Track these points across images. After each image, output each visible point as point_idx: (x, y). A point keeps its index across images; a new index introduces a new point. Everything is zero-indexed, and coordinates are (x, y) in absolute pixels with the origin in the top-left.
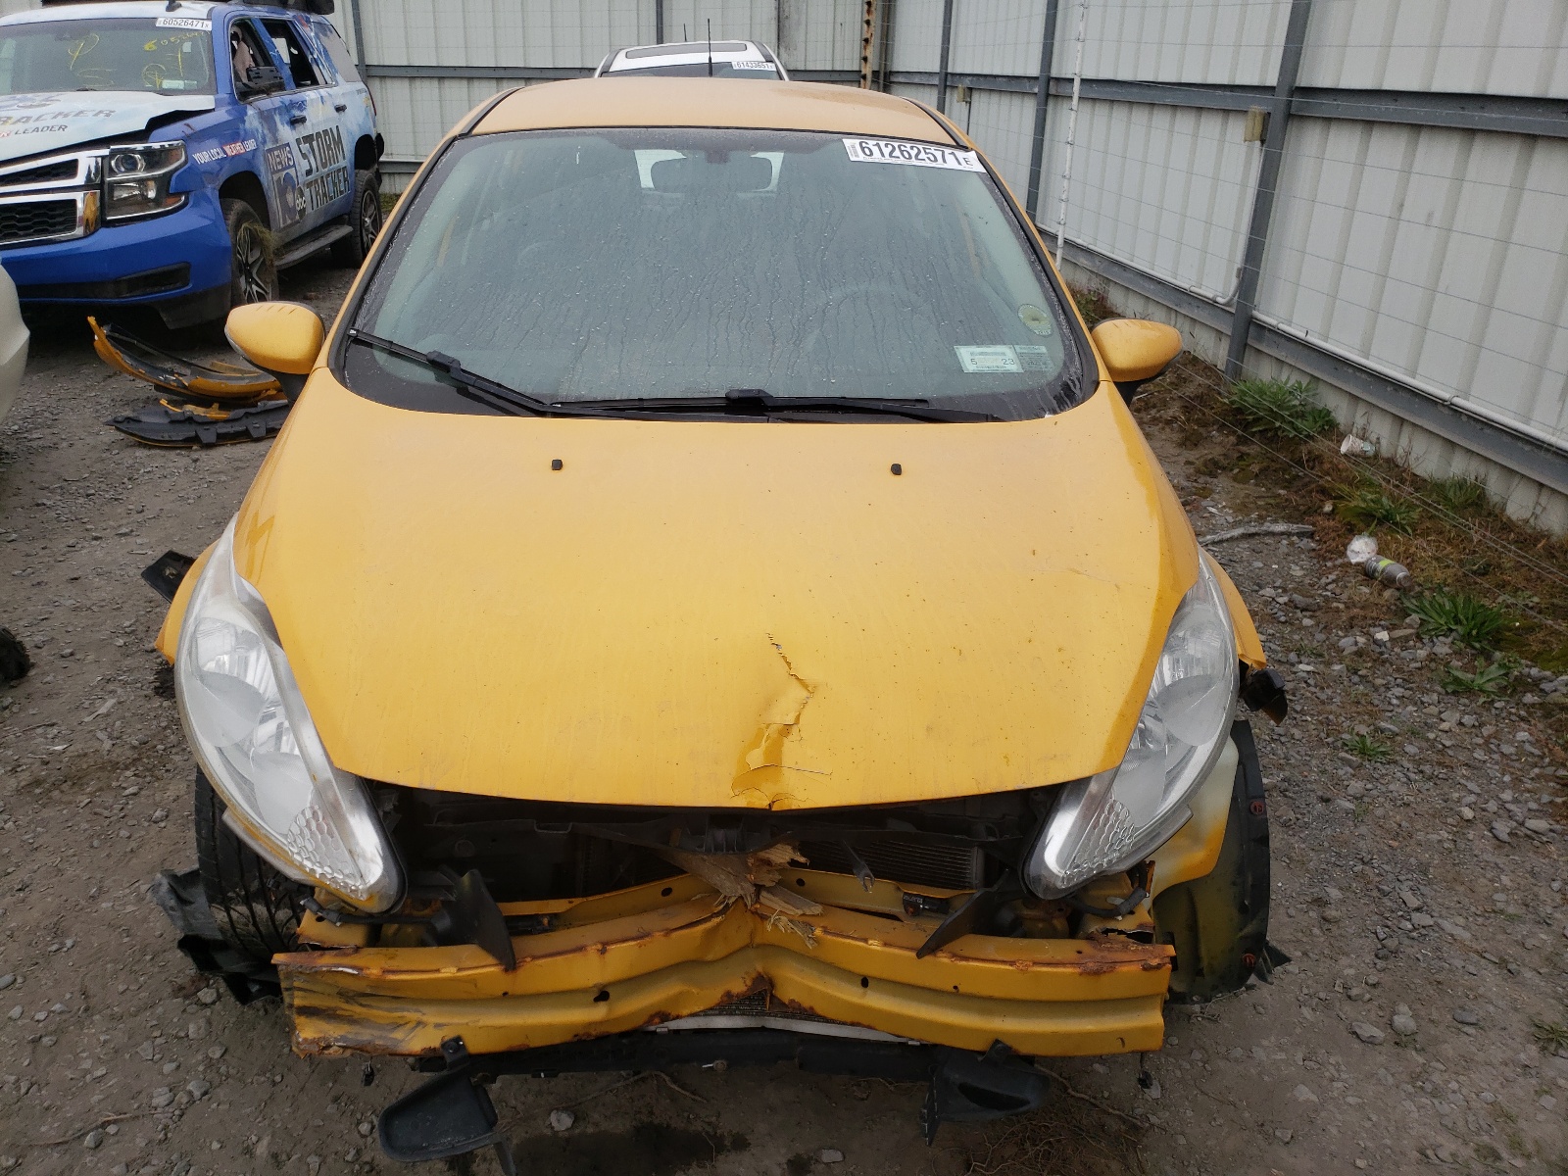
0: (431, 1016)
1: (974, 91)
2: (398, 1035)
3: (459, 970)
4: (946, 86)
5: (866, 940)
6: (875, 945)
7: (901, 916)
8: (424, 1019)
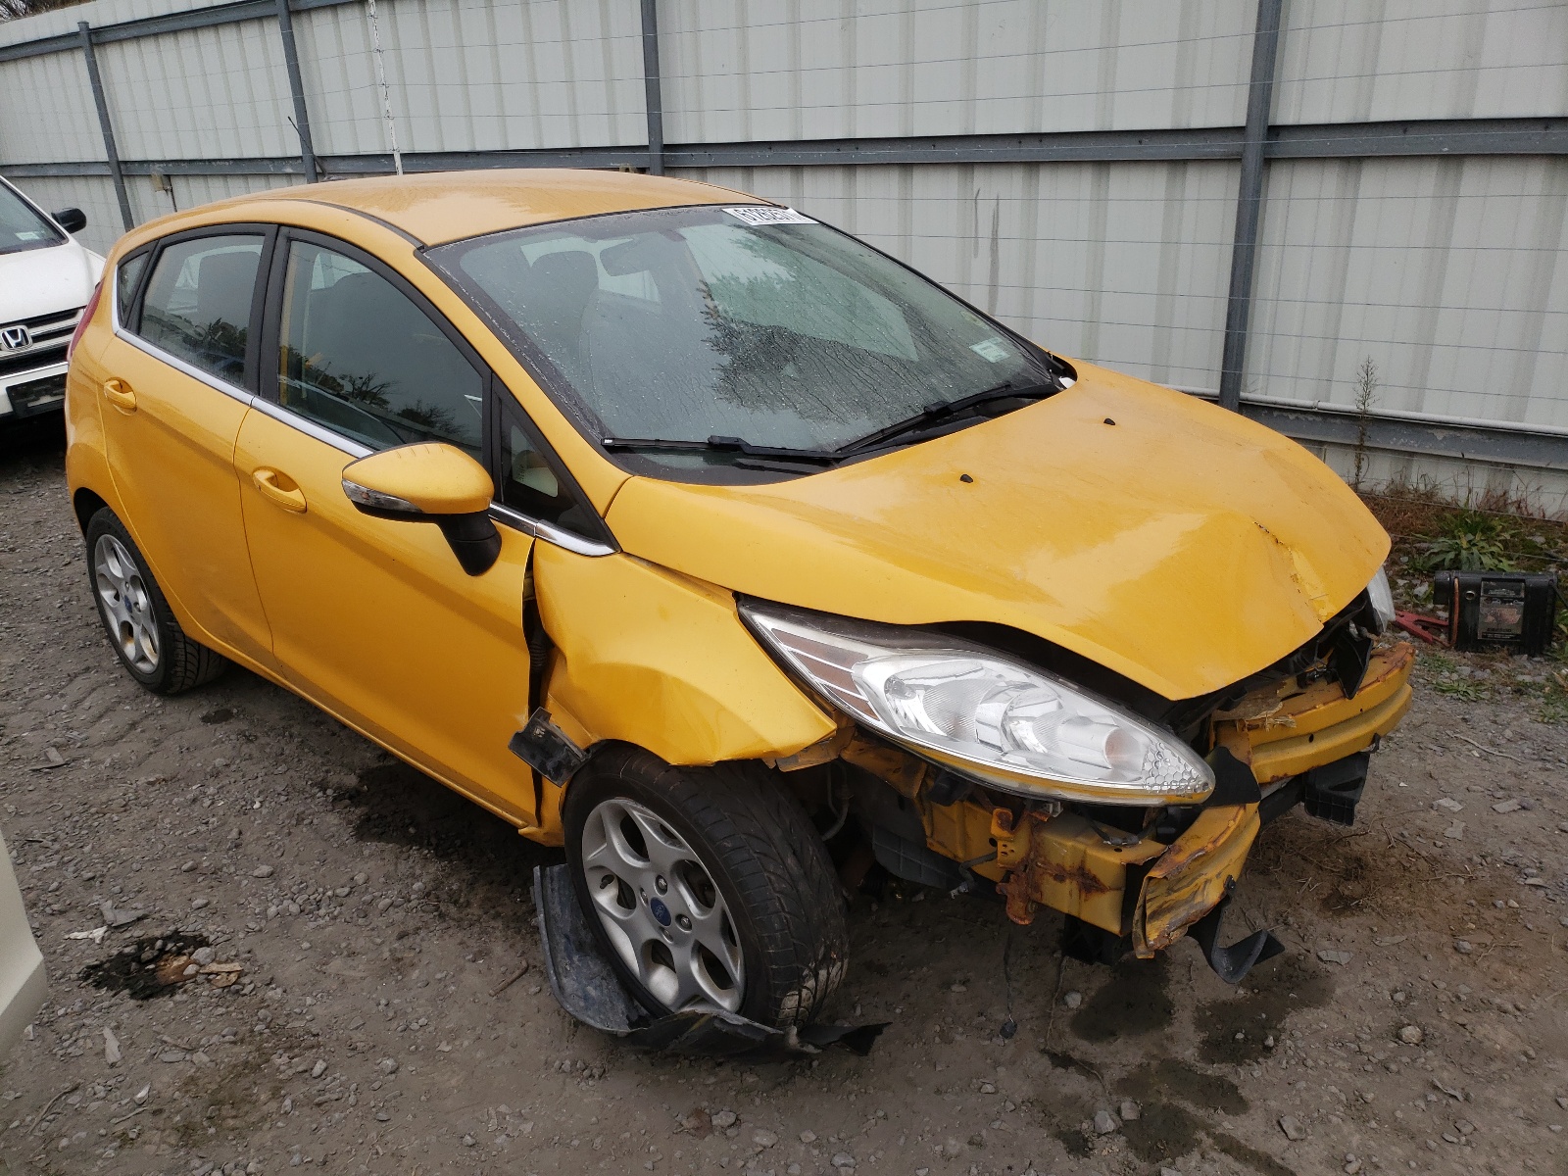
0: (1210, 872)
1: (173, 180)
2: (1199, 899)
3: (1234, 820)
4: (122, 176)
5: (1315, 708)
6: (1321, 708)
7: (1300, 691)
8: (1208, 876)
